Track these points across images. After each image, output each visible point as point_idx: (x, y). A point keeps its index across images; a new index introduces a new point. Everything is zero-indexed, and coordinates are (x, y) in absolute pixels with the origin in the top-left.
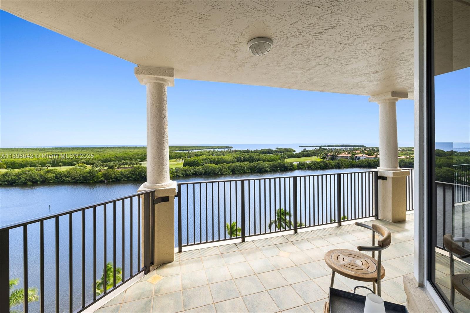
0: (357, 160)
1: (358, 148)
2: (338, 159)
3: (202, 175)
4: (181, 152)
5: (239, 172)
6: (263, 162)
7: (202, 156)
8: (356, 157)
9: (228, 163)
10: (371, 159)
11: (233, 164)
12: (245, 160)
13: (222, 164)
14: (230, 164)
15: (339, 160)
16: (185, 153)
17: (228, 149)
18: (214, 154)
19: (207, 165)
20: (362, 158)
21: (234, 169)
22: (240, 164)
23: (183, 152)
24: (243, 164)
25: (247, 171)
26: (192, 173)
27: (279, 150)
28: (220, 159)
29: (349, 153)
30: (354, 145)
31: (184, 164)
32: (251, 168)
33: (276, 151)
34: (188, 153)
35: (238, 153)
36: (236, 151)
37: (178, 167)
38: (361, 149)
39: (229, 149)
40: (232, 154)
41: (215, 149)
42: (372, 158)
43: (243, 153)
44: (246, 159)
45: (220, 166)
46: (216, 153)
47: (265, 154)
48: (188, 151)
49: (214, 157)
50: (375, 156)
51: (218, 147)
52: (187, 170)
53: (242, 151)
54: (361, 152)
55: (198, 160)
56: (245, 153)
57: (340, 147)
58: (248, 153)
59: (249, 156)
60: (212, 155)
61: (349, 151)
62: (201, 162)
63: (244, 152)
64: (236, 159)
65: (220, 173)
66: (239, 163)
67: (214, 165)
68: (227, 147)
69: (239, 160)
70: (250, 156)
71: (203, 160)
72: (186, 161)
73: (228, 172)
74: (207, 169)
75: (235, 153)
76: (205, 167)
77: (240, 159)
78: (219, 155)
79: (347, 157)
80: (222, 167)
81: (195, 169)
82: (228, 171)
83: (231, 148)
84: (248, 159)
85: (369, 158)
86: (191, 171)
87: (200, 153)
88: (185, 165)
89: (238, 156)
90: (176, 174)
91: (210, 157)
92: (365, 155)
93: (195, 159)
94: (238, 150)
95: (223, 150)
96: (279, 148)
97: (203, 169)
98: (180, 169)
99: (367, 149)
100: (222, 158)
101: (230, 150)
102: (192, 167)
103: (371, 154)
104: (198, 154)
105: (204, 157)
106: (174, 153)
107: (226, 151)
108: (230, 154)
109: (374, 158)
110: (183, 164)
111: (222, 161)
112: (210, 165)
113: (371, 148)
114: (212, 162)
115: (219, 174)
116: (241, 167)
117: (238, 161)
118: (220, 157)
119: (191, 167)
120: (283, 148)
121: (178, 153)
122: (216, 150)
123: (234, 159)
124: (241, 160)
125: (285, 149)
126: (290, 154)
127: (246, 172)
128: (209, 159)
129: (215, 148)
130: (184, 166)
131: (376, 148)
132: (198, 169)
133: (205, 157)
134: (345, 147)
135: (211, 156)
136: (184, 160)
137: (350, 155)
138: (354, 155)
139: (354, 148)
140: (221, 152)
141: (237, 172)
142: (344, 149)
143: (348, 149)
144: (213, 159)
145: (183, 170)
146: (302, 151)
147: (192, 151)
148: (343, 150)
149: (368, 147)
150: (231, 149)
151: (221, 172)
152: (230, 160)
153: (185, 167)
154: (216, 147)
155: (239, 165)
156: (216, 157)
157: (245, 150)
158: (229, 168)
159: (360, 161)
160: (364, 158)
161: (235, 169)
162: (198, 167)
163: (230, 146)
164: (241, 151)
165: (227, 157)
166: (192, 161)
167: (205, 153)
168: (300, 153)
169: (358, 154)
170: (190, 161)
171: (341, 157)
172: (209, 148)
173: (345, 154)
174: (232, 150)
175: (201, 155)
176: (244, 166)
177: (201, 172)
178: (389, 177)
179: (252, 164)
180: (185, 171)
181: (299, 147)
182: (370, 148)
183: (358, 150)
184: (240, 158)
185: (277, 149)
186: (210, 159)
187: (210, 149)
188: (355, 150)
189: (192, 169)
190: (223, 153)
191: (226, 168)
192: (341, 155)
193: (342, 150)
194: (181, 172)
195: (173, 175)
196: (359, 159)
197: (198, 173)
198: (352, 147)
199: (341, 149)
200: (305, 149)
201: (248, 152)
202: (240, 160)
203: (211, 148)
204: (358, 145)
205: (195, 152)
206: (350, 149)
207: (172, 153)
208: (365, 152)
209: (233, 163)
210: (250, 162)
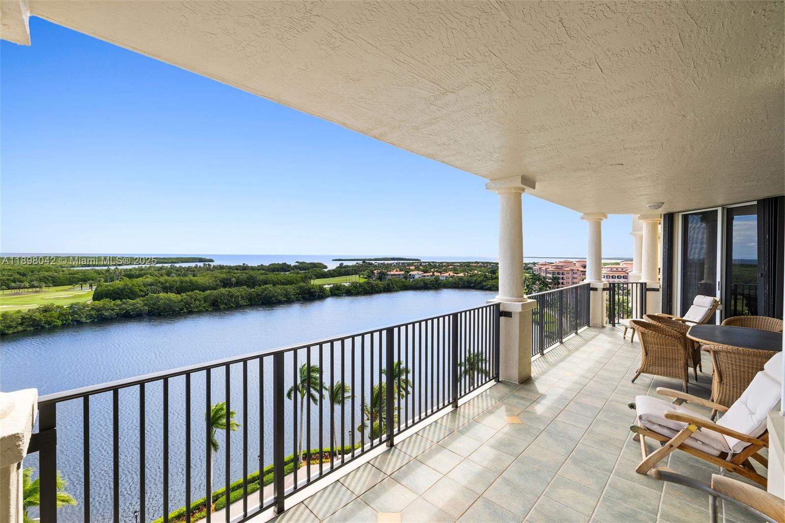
0: (411, 280)
1: (413, 263)
2: (388, 278)
3: (142, 316)
4: (87, 270)
5: (226, 305)
6: (274, 285)
7: (144, 277)
8: (410, 275)
9: (204, 289)
10: (428, 278)
11: (215, 292)
12: (239, 283)
13: (190, 293)
14: (208, 292)
15: (389, 280)
16: (98, 272)
17: (203, 263)
18: (172, 273)
19: (155, 295)
20: (417, 277)
21: (217, 301)
22: (229, 291)
23: (92, 270)
24: (234, 290)
25: (242, 302)
26: (117, 314)
27: (301, 266)
28: (186, 282)
29: (401, 270)
30: (407, 258)
31: (94, 295)
32: (250, 298)
33: (295, 266)
34: (108, 271)
35: (224, 270)
36: (221, 267)
37: (79, 303)
38: (416, 264)
39: (207, 263)
40: (212, 273)
41: (175, 263)
42: (428, 276)
43: (236, 271)
44: (241, 282)
45: (187, 295)
46: (177, 270)
47: (277, 273)
48: (106, 268)
49: (173, 279)
50: (431, 273)
51: (182, 260)
52: (104, 308)
53: (234, 266)
54: (416, 268)
55: (133, 285)
56: (239, 271)
57: (390, 260)
58: (245, 271)
59: (247, 275)
60: (168, 274)
61: (401, 266)
62: (141, 291)
63: (237, 268)
64: (221, 282)
65: (185, 310)
66: (226, 289)
67: (172, 296)
68: (201, 260)
69: (226, 283)
70: (250, 275)
71: (145, 285)
72: (100, 289)
73: (204, 307)
74: (153, 304)
75: (220, 271)
76: (152, 299)
77: (228, 281)
78: (184, 275)
79: (399, 275)
80: (191, 298)
81: (124, 306)
82: (204, 305)
83: (212, 261)
84: (244, 282)
85: (424, 276)
86: (113, 310)
87: (137, 273)
88: (97, 297)
89: (224, 276)
90: (70, 318)
91: (162, 279)
92: (421, 273)
93: (126, 285)
94: (225, 265)
95: (193, 265)
96: (301, 261)
97: (146, 305)
98: (85, 306)
99: (423, 264)
100: (191, 280)
101: (209, 265)
102: (118, 302)
103: (428, 270)
104: (133, 273)
105: (147, 279)
106: (67, 272)
107: (200, 267)
108: (209, 272)
109: (431, 276)
110: (92, 296)
111: (190, 286)
112: (162, 295)
113: (428, 262)
114: (166, 289)
115: (184, 312)
116: (232, 296)
117: (224, 286)
118: (187, 279)
119: (114, 300)
120: (308, 262)
121: (78, 272)
122: (177, 265)
123: (216, 281)
124: (232, 284)
125: (311, 264)
126: (319, 271)
127: (241, 306)
128: (159, 282)
129: (175, 261)
130: (94, 299)
131: (433, 262)
132: (133, 305)
133: (149, 279)
134: (396, 262)
135: (166, 277)
136: (94, 288)
137: (403, 273)
138: (408, 272)
139: (407, 263)
140: (189, 269)
141: (222, 307)
142: (395, 264)
143: (401, 264)
144: (170, 284)
145: (92, 309)
146: (337, 268)
147: (118, 267)
148: (395, 266)
149: (424, 261)
150: (210, 263)
151: (187, 309)
152: (207, 284)
153: (96, 302)
154: (177, 258)
155: (227, 293)
156: (176, 278)
157: (240, 266)
158: (205, 299)
159: (414, 281)
160: (420, 276)
161: (219, 301)
162: (133, 301)
163: (207, 258)
164: (230, 268)
165: (201, 280)
166: (118, 288)
167: (150, 271)
168: (334, 270)
169: (412, 270)
170: (112, 288)
171: (392, 275)
172: (162, 260)
173: (397, 271)
174: (212, 265)
175: (140, 276)
176: (238, 294)
177: (141, 310)
178: (515, 313)
179: (253, 290)
180: (98, 310)
181: (333, 260)
182: (426, 262)
183: (412, 265)
184: (230, 279)
185: (297, 264)
186: (162, 284)
187: (162, 263)
188: (409, 265)
189: (117, 306)
190: (194, 271)
191: (199, 300)
192: (392, 273)
193: (393, 265)
194: (88, 313)
195: (62, 321)
196: (414, 278)
197: (131, 313)
198: (405, 261)
199: (391, 264)
200: (341, 264)
201: (244, 268)
202: (228, 283)
203: (166, 261)
204: (412, 258)
205: (126, 270)
206: (402, 263)
207: (61, 273)
208: (421, 267)
209: (214, 289)
210: (248, 286)
